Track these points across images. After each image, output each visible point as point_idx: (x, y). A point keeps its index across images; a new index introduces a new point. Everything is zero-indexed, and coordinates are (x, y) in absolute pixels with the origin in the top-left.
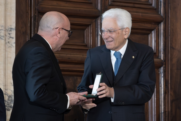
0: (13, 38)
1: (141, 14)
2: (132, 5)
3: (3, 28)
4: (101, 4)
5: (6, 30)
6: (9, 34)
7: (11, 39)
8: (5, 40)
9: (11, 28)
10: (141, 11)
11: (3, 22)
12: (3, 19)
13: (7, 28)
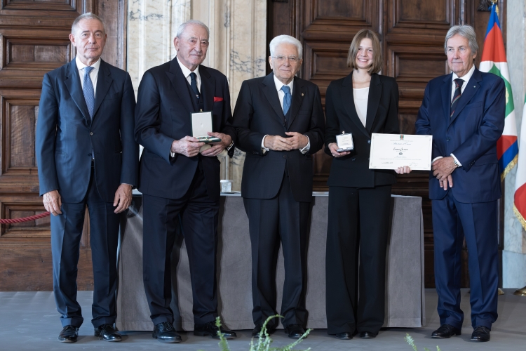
0: (262, 70)
1: (434, 36)
2: (423, 26)
3: (250, 60)
4: (383, 27)
5: (254, 62)
6: (259, 66)
7: (260, 72)
8: (253, 73)
9: (260, 60)
10: (436, 32)
11: (250, 53)
12: (250, 50)
13: (255, 59)
